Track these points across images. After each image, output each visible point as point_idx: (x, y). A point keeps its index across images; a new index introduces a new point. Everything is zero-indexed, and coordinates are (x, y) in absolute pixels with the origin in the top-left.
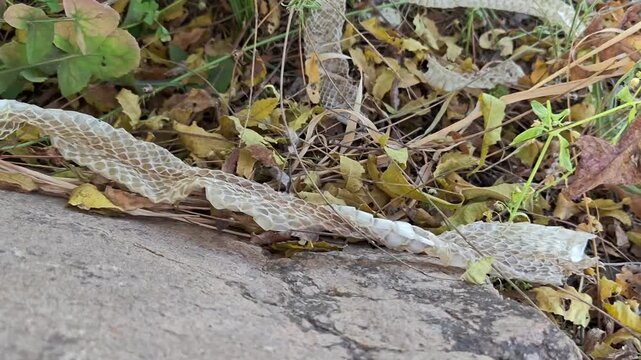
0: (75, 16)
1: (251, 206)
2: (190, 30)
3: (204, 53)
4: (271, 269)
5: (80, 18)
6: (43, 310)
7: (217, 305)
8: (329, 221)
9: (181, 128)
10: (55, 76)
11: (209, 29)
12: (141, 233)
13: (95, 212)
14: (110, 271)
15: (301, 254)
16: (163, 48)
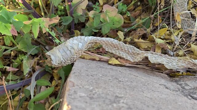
0: (106, 12)
1: (164, 61)
2: (136, 11)
3: (141, 18)
4: (172, 81)
5: (107, 12)
6: (111, 89)
7: (158, 90)
8: (191, 65)
9: (136, 40)
10: (101, 29)
11: (142, 10)
12: (130, 71)
13: (116, 65)
14: (125, 80)
15: (181, 76)
16: (129, 18)
